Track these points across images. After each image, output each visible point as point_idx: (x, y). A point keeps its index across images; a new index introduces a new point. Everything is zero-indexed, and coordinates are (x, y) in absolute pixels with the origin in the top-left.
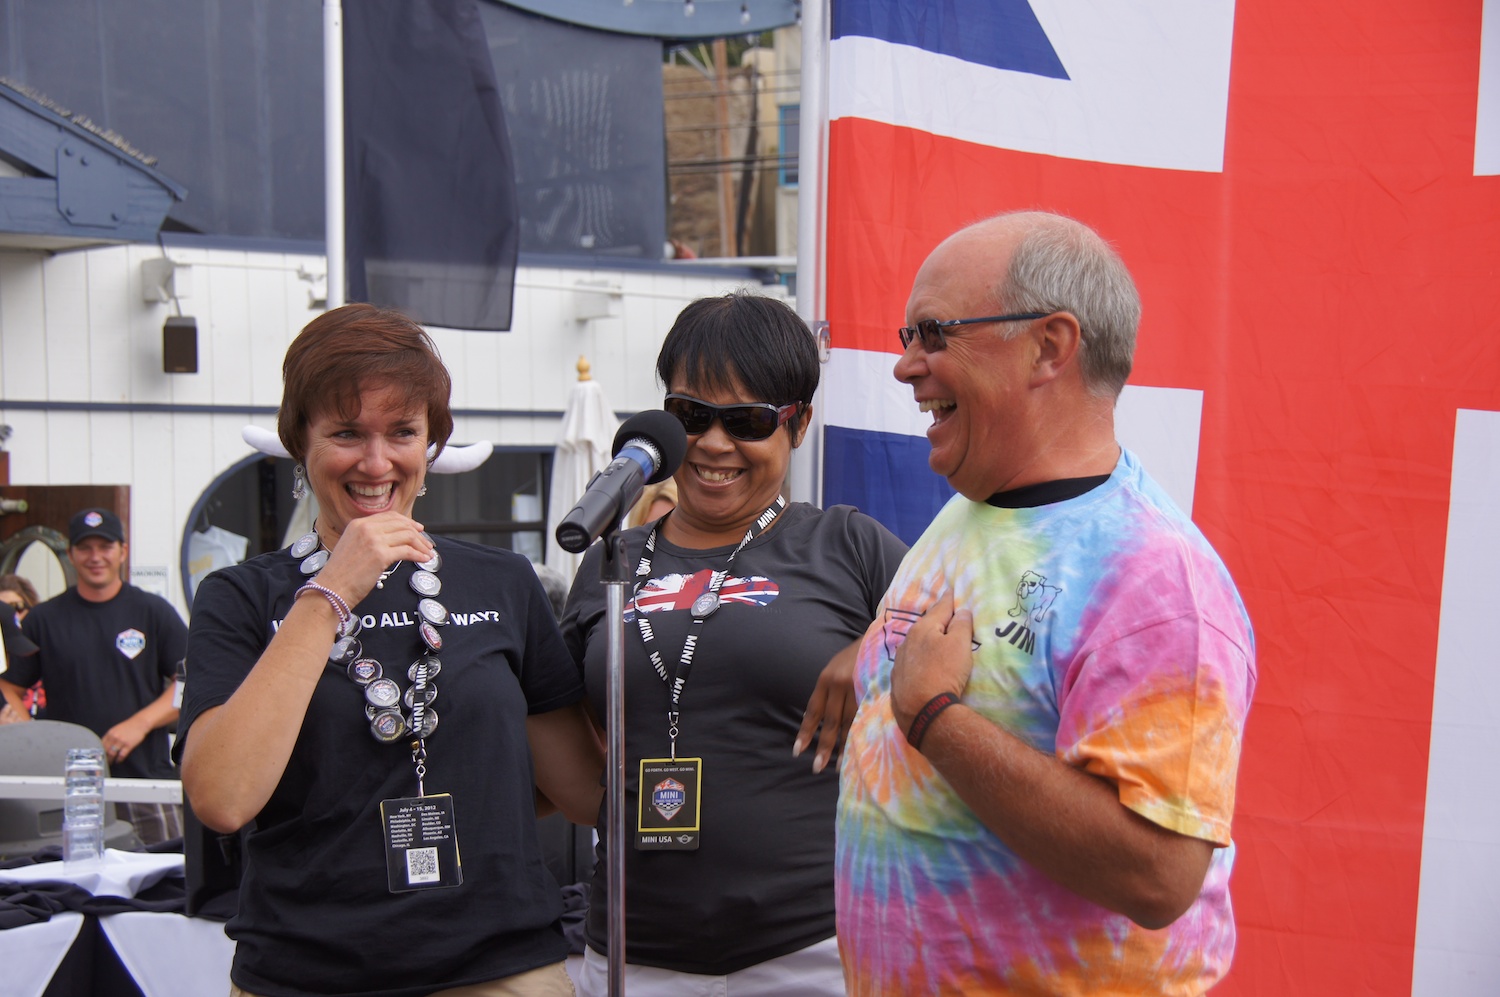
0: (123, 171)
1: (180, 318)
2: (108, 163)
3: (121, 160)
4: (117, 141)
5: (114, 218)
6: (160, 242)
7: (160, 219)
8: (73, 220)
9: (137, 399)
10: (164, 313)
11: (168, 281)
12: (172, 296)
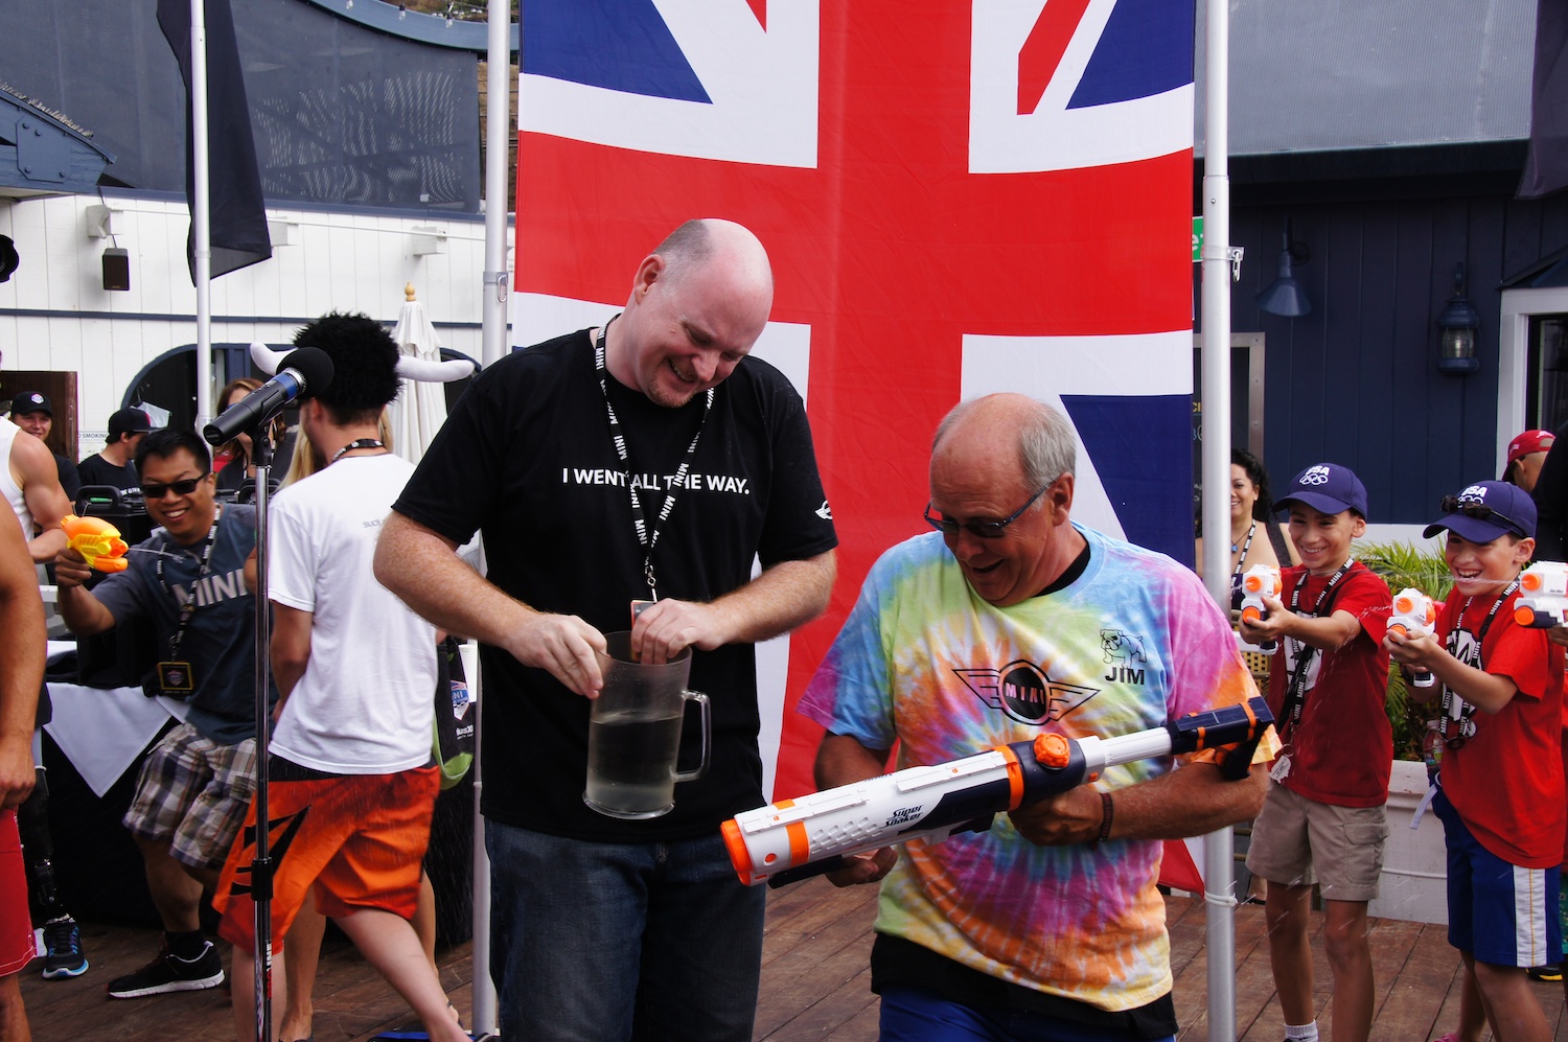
0: (68, 140)
1: (116, 249)
2: (57, 135)
3: (66, 133)
4: (63, 119)
5: (61, 176)
6: (100, 194)
7: (97, 177)
8: (29, 176)
9: (83, 309)
10: (104, 245)
11: (105, 223)
12: (108, 233)
